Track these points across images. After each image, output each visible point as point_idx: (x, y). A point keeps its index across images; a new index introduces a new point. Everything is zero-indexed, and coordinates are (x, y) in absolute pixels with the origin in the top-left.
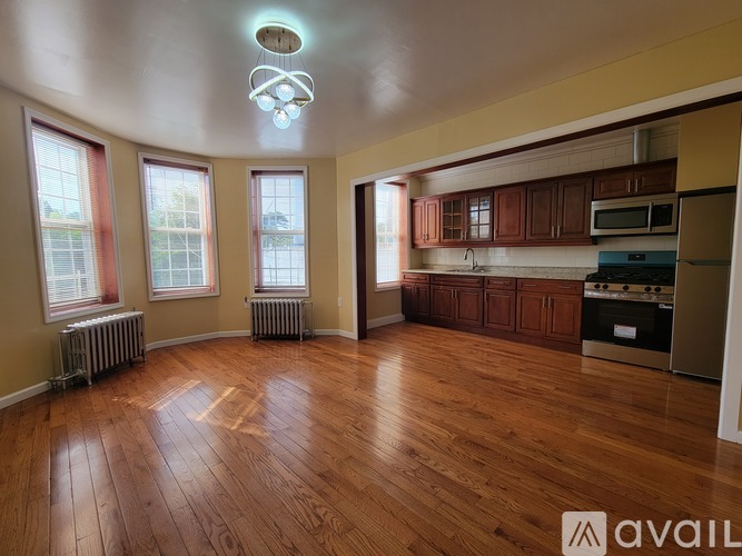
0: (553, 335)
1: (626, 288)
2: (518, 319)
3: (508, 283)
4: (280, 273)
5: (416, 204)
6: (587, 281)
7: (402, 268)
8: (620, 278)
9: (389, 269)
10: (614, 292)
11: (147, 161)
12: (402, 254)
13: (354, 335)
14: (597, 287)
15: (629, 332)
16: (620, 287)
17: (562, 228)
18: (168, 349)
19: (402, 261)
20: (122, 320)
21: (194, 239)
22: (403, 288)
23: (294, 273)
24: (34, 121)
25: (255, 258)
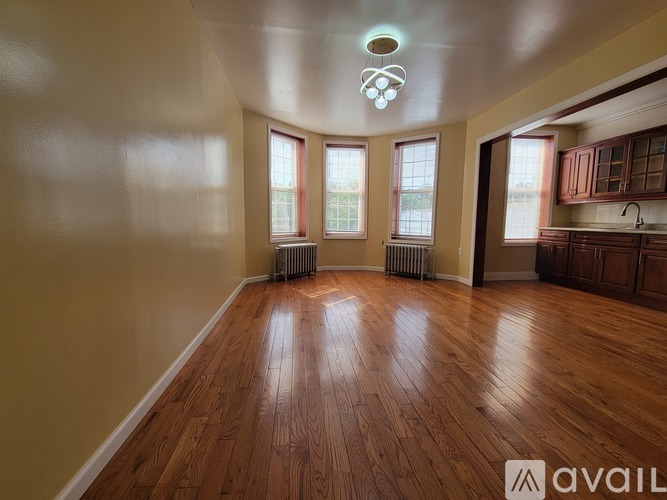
4: (413, 225)
5: (567, 156)
7: (541, 224)
9: (523, 223)
11: (328, 146)
12: (542, 210)
13: (469, 282)
20: (304, 247)
21: (354, 197)
22: (538, 245)
23: (424, 225)
24: (272, 131)
25: (394, 212)
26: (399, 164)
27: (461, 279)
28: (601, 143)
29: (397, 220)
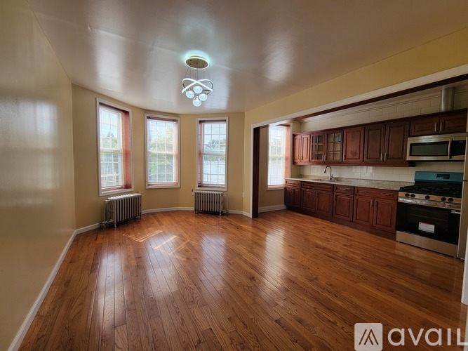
0: (377, 226)
1: (427, 198)
2: (355, 213)
3: (349, 189)
4: (212, 177)
5: (297, 137)
6: (400, 191)
7: (286, 176)
8: (425, 191)
9: (277, 176)
10: (419, 199)
11: (149, 118)
12: (286, 168)
13: (250, 215)
14: (407, 195)
15: (430, 228)
16: (423, 196)
17: (388, 155)
18: (153, 214)
19: (286, 172)
20: (131, 197)
21: (170, 157)
22: (285, 189)
23: (220, 177)
24: (100, 104)
25: (199, 168)
26: (202, 135)
27: (245, 213)
28: (313, 133)
29: (201, 174)
